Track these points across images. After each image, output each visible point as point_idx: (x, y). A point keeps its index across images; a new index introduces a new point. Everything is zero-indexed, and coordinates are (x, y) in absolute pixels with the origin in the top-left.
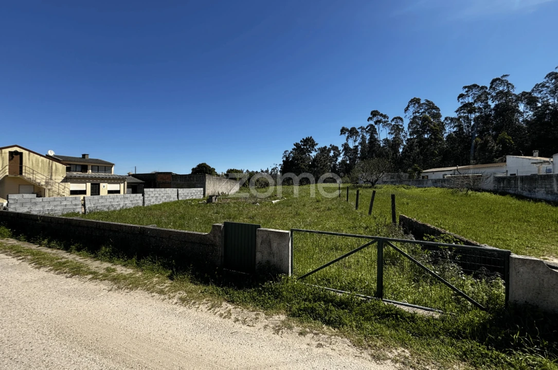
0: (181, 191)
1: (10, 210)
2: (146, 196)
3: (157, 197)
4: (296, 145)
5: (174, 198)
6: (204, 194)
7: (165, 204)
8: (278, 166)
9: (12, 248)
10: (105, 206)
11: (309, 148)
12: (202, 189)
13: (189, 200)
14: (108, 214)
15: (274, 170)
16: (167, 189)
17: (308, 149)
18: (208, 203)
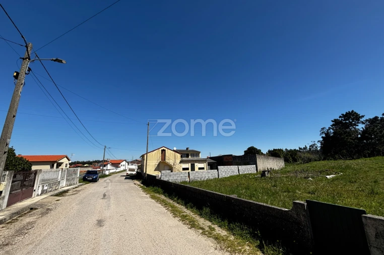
0: (240, 167)
1: (162, 179)
2: (219, 171)
3: (226, 172)
4: (335, 121)
5: (236, 173)
6: (257, 170)
7: (231, 177)
8: (316, 143)
9: (163, 201)
10: (198, 178)
11: (353, 121)
12: (255, 166)
13: (247, 174)
14: (201, 183)
15: (313, 147)
16: (232, 166)
17: (351, 122)
18: (262, 177)
